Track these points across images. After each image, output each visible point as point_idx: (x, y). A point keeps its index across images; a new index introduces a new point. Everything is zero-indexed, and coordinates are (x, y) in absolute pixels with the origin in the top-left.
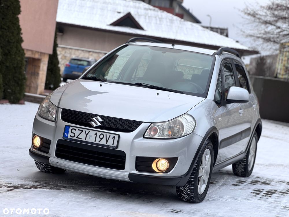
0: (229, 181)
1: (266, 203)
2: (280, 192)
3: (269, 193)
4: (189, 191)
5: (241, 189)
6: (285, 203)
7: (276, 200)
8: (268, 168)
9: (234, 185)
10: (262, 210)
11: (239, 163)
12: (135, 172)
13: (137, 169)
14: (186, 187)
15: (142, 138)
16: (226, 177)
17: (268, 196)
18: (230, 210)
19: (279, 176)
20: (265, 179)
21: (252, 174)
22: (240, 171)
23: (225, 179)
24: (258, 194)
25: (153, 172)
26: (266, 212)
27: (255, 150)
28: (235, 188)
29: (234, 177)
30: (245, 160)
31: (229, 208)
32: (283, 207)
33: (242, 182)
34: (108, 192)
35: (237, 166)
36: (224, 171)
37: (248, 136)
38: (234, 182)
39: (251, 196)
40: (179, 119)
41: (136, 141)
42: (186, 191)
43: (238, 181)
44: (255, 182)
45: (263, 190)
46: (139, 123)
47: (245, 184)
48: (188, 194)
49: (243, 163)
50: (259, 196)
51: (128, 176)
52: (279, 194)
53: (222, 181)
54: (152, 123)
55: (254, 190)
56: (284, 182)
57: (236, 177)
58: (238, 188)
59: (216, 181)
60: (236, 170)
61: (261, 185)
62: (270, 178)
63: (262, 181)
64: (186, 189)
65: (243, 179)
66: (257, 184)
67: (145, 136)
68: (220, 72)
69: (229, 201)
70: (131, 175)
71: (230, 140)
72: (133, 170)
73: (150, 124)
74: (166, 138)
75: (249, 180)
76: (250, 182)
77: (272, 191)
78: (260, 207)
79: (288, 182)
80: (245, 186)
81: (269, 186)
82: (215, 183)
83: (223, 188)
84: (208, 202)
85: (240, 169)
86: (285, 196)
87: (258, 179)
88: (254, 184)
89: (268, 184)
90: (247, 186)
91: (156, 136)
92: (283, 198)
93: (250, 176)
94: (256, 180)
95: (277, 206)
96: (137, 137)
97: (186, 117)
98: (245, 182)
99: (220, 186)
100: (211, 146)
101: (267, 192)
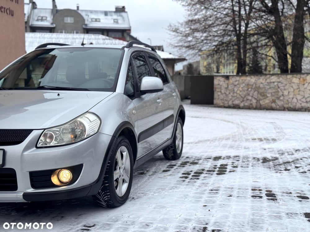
0: (160, 167)
1: (194, 188)
2: (208, 171)
3: (198, 175)
4: (106, 198)
5: (170, 175)
6: (213, 184)
7: (204, 182)
8: (197, 146)
9: (164, 171)
10: (190, 200)
11: (168, 149)
12: (31, 190)
13: (33, 186)
14: (102, 194)
15: (35, 148)
16: (158, 163)
17: (195, 178)
18: (155, 208)
19: (206, 152)
20: (194, 158)
21: (182, 155)
22: (170, 156)
23: (156, 166)
24: (186, 178)
25: (54, 186)
26: (193, 203)
27: (181, 133)
28: (165, 175)
29: (165, 161)
30: (173, 145)
31: (154, 206)
32: (212, 190)
33: (172, 166)
34: (13, 214)
35: (167, 152)
36: (157, 156)
37: (172, 123)
38: (164, 168)
39: (180, 182)
40: (79, 119)
41: (26, 153)
42: (103, 198)
43: (168, 166)
44: (184, 164)
45: (191, 171)
46: (29, 131)
47: (175, 167)
48: (105, 201)
49: (171, 148)
50: (187, 180)
51: (22, 197)
52: (206, 173)
53: (153, 169)
54: (45, 129)
55: (183, 174)
56: (210, 159)
57: (167, 161)
58: (167, 175)
59: (147, 170)
60: (167, 156)
61: (190, 166)
62: (198, 156)
63: (191, 161)
64: (102, 196)
65: (173, 162)
66: (186, 166)
67: (38, 146)
68: (130, 64)
69: (156, 194)
70: (26, 195)
71: (151, 131)
72: (29, 189)
73: (43, 130)
74: (64, 144)
75: (179, 162)
76: (179, 165)
77: (200, 171)
78: (187, 195)
79: (214, 158)
80: (175, 170)
81: (197, 165)
82: (146, 173)
83: (153, 177)
84: (133, 202)
85: (170, 155)
86: (212, 175)
87: (188, 160)
88: (183, 167)
89: (196, 163)
90: (177, 170)
91: (52, 144)
92: (210, 177)
93: (180, 158)
94: (185, 161)
95: (205, 190)
96: (27, 148)
97: (88, 115)
98: (175, 165)
99: (150, 176)
100: (126, 142)
101: (195, 173)
